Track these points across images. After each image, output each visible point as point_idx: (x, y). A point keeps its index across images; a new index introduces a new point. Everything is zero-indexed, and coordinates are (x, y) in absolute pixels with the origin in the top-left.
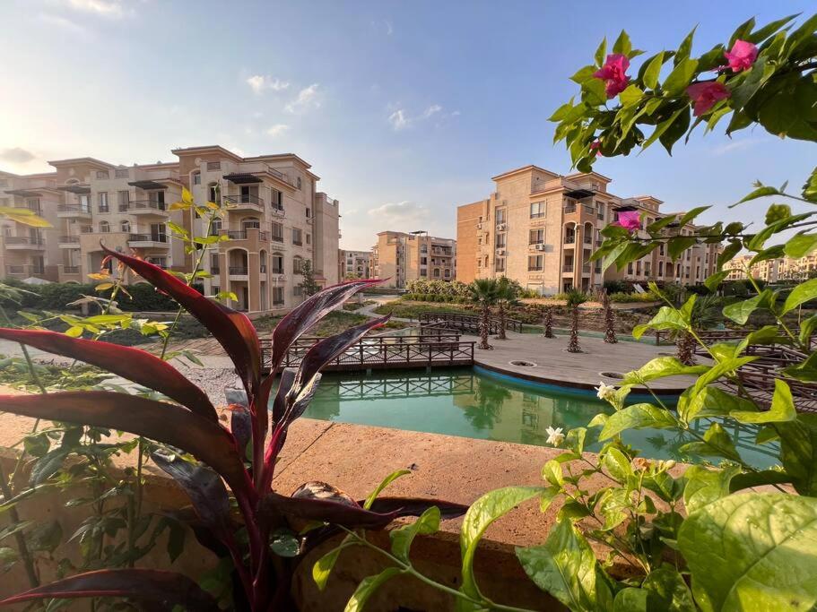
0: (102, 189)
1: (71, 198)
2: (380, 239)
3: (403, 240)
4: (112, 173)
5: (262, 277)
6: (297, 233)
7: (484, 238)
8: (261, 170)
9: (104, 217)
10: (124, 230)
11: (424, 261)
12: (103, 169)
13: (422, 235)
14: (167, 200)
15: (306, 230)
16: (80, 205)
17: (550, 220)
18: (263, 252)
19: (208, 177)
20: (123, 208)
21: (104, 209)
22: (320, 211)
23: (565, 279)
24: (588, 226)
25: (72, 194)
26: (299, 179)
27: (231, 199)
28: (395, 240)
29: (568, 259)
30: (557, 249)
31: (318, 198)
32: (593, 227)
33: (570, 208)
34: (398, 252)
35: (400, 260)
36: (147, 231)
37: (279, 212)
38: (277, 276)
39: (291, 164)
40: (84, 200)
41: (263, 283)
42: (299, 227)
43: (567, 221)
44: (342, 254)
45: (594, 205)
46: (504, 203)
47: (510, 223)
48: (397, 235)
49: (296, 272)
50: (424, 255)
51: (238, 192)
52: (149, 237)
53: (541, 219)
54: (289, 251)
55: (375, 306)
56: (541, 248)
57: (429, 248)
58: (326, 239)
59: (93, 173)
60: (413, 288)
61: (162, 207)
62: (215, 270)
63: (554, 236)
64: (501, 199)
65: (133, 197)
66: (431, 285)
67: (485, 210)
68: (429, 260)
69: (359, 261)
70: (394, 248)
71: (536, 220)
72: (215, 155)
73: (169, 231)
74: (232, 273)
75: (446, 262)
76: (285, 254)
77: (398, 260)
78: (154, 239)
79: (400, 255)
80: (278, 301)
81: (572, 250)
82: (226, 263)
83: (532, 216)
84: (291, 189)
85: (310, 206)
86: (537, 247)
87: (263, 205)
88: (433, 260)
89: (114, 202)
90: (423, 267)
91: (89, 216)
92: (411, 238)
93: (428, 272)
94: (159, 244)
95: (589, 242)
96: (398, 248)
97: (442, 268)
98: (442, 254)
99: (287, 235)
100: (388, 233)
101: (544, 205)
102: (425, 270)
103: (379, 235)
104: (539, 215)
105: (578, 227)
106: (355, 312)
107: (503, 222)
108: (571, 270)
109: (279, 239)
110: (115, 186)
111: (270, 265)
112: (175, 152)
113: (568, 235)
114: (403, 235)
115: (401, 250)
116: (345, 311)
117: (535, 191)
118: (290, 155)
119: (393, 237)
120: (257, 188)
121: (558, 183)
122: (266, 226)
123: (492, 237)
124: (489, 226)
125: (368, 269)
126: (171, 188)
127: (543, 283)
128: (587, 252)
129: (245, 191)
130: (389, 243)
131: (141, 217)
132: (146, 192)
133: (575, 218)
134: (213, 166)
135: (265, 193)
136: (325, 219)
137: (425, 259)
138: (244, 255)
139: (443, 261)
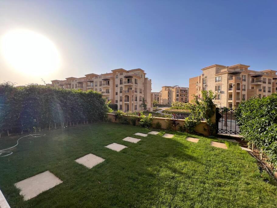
0: (96, 81)
1: (89, 83)
2: (163, 89)
3: (171, 89)
4: (98, 77)
5: (132, 102)
6: (141, 90)
7: (199, 89)
8: (132, 74)
9: (96, 88)
10: (100, 91)
11: (178, 96)
12: (96, 76)
13: (177, 87)
14: (110, 83)
15: (143, 89)
16: (91, 85)
17: (223, 82)
18: (133, 96)
19: (120, 77)
20: (101, 85)
21: (96, 86)
22: (147, 83)
23: (229, 103)
24: (238, 84)
25: (89, 82)
26: (141, 75)
27: (125, 83)
28: (167, 89)
29: (230, 96)
30: (226, 92)
31: (146, 79)
32: (241, 84)
33: (231, 78)
34: (169, 93)
35: (169, 95)
36: (105, 91)
37: (137, 85)
38: (136, 102)
39: (139, 71)
40: (92, 83)
41: (132, 104)
42: (141, 88)
43: (229, 83)
44: (152, 94)
45: (241, 76)
46: (206, 77)
47: (208, 84)
48: (168, 87)
49: (140, 101)
50: (178, 94)
51: (127, 80)
52: (105, 92)
53: (220, 82)
54: (138, 95)
55: (162, 110)
56: (219, 92)
57: (179, 91)
58: (148, 91)
59: (94, 77)
60: (174, 105)
61: (109, 85)
62: (121, 101)
63: (224, 88)
64: (205, 76)
65: (103, 83)
66: (180, 104)
67: (199, 79)
68: (179, 95)
69: (155, 95)
70: (167, 92)
71: (217, 83)
72: (121, 71)
73: (110, 91)
74: (125, 101)
75: (185, 96)
76: (138, 96)
77: (168, 95)
78: (107, 93)
79: (170, 94)
80: (136, 109)
81: (232, 93)
82: (124, 99)
83: (216, 81)
84: (139, 78)
85: (144, 82)
86: (218, 92)
87: (133, 83)
88: (181, 95)
89: (98, 84)
90: (177, 97)
91: (92, 87)
92: (173, 88)
93: (179, 99)
94: (108, 94)
95: (239, 89)
96: (168, 91)
97: (184, 98)
98: (184, 93)
99: (138, 91)
100: (165, 87)
101: (220, 78)
102: (178, 99)
103: (162, 87)
104: (219, 81)
105: (234, 85)
106: (156, 112)
107: (205, 83)
108: (232, 100)
109: (136, 92)
110: (99, 80)
111: (134, 99)
112: (112, 71)
113: (230, 87)
114: (170, 87)
115: (169, 92)
116: (153, 112)
117: (217, 72)
118: (139, 69)
119: (167, 88)
120: (132, 79)
121: (226, 70)
122: (133, 89)
123: (201, 88)
124: (201, 85)
125: (158, 98)
126: (111, 80)
127: (221, 104)
128: (238, 93)
129: (128, 80)
130: (166, 90)
131: (104, 87)
132: (105, 81)
133: (233, 82)
134: (121, 74)
135: (133, 80)
136: (148, 85)
137: (178, 95)
138: (128, 97)
139: (185, 95)
